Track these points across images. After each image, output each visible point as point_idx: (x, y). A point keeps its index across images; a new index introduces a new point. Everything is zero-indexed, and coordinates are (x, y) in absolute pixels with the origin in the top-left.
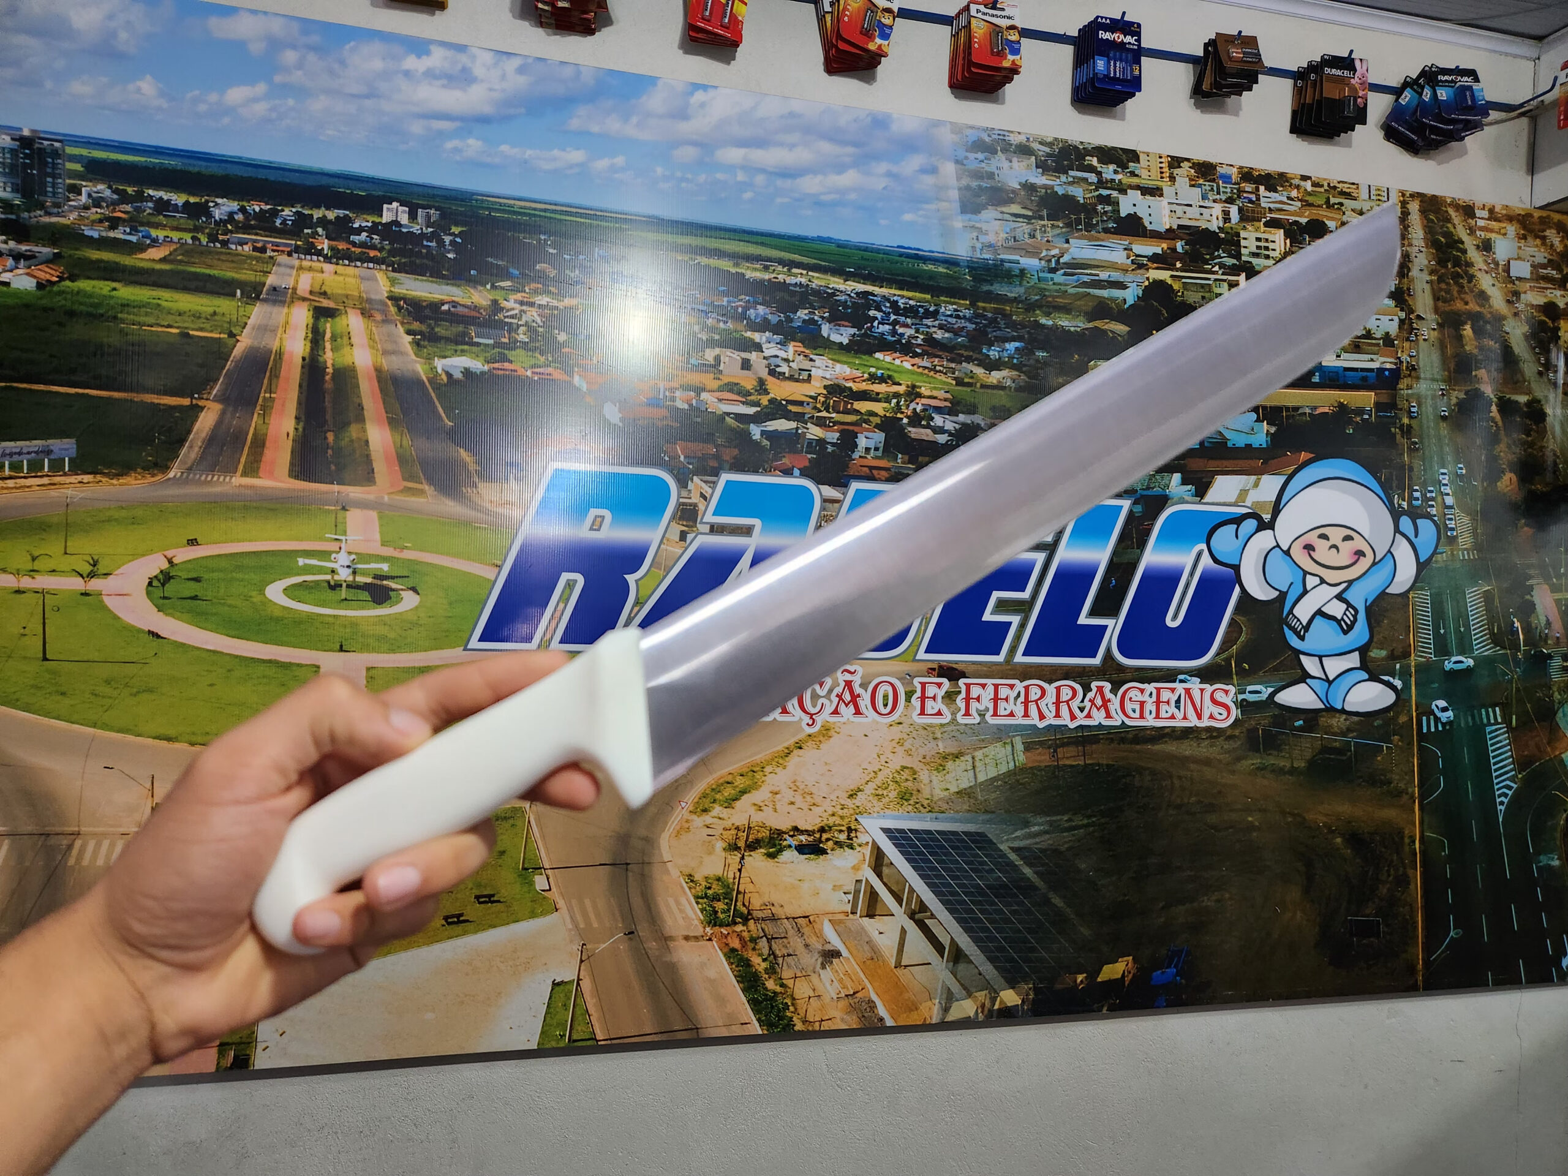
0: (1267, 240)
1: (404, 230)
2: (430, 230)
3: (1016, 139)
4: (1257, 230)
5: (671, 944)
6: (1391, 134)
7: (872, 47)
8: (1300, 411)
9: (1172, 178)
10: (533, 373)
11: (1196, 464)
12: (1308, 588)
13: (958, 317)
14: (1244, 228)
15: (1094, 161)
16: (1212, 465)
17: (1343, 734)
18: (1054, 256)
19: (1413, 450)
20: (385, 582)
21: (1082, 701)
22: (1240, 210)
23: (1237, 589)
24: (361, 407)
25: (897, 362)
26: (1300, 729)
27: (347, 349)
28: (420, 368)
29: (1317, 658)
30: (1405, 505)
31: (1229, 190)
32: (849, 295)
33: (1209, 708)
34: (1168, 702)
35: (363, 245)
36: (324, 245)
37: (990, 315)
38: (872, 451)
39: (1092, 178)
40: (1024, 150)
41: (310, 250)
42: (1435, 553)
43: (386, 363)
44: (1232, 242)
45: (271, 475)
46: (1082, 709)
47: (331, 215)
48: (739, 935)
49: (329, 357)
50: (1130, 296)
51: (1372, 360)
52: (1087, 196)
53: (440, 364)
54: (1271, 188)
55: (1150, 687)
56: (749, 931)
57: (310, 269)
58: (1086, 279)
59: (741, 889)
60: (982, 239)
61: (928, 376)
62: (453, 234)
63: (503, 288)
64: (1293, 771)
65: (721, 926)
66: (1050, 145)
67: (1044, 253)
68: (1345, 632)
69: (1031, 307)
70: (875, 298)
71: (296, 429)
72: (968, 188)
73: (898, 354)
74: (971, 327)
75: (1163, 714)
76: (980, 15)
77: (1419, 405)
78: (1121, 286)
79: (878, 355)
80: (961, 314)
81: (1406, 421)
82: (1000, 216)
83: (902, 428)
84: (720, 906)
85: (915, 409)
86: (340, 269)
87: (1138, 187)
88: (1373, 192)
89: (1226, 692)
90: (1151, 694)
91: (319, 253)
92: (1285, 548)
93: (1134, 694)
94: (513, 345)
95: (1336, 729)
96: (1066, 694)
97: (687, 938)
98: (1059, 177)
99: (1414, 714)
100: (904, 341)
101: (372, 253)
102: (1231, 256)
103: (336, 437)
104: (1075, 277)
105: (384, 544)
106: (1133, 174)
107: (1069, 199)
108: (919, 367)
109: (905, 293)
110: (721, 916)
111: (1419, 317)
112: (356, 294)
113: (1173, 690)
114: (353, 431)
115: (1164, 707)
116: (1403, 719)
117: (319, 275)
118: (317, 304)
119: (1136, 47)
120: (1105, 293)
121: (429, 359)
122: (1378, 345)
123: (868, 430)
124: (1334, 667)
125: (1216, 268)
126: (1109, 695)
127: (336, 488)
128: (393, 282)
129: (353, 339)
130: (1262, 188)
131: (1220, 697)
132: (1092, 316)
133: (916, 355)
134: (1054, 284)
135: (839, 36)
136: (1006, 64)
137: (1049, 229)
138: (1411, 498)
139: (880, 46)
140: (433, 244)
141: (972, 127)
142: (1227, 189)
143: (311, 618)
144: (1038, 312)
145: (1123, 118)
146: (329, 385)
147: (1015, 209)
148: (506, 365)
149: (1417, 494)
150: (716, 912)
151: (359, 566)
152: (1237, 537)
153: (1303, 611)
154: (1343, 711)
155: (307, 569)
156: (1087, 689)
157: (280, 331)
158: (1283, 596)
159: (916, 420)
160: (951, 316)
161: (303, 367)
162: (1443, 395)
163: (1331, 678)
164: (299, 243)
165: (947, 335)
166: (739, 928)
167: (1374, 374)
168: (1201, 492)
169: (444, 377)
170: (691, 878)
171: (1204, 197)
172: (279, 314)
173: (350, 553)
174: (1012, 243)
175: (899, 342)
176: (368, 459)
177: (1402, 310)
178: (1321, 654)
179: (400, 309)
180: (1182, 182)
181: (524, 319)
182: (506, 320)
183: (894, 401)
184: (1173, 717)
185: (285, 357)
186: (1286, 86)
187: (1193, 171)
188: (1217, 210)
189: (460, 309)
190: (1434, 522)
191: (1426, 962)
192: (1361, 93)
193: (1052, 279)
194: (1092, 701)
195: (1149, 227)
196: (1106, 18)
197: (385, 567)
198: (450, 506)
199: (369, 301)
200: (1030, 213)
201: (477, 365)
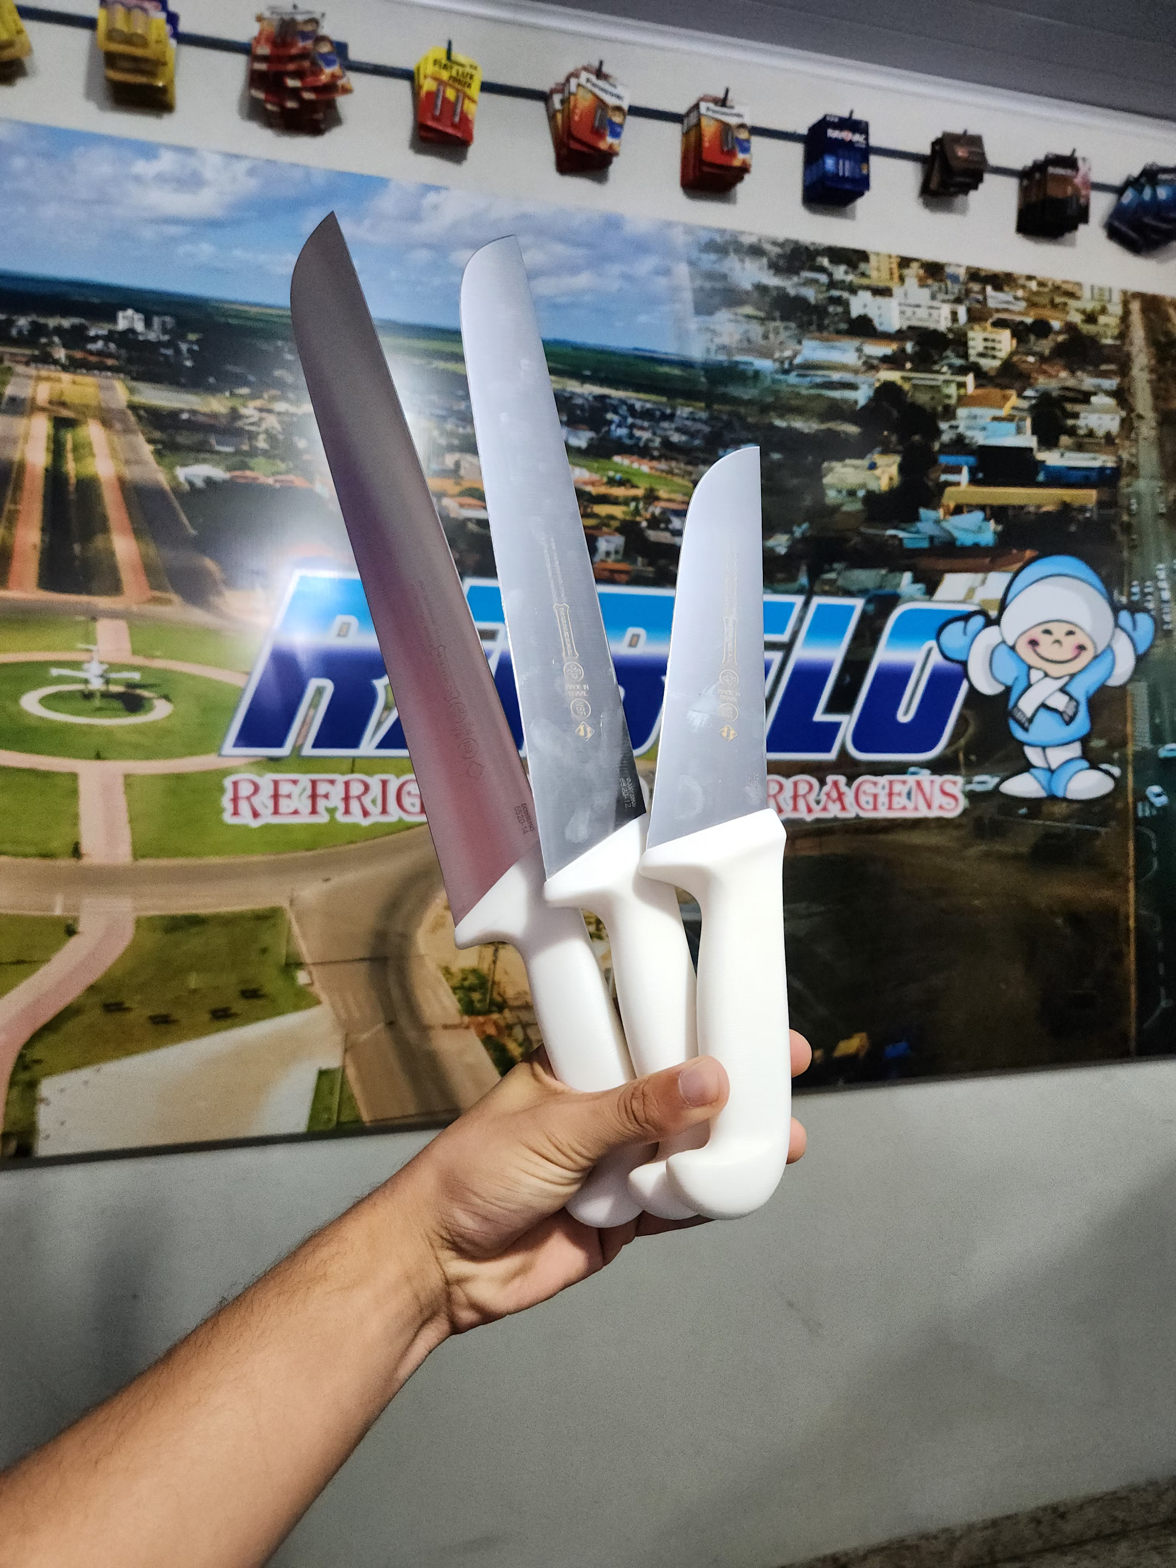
0: (993, 341)
1: (141, 338)
2: (166, 338)
3: (747, 240)
4: (985, 329)
5: (432, 1033)
6: (1114, 232)
7: (603, 146)
8: (1026, 510)
9: (902, 279)
10: (276, 481)
11: (925, 563)
12: (1033, 681)
13: (694, 420)
14: (972, 329)
15: (825, 262)
16: (941, 564)
17: (1065, 819)
18: (787, 358)
19: (1133, 548)
20: (139, 691)
21: (819, 795)
22: (969, 311)
23: (965, 686)
24: (104, 519)
25: (635, 465)
26: (1025, 816)
27: (89, 460)
28: (161, 477)
29: (1039, 750)
30: (1124, 600)
31: (956, 291)
32: (587, 400)
33: (938, 799)
34: (899, 794)
35: (99, 353)
36: (61, 354)
37: (725, 417)
38: (613, 557)
39: (823, 278)
40: (756, 251)
41: (46, 359)
42: (1152, 646)
43: (129, 473)
44: (960, 342)
45: (20, 586)
46: (818, 802)
47: (66, 323)
48: (496, 1024)
49: (71, 467)
50: (862, 396)
51: (1094, 459)
52: (821, 296)
53: (182, 473)
54: (998, 288)
55: (884, 780)
56: (505, 1018)
57: (48, 379)
58: (818, 380)
59: (497, 978)
60: (719, 341)
61: (665, 479)
62: (191, 342)
63: (242, 396)
64: (1017, 857)
65: (479, 1013)
66: (781, 245)
67: (777, 355)
68: (1068, 723)
69: (765, 409)
70: (613, 402)
71: (43, 541)
72: (702, 289)
73: (635, 457)
74: (706, 429)
75: (895, 805)
76: (710, 113)
77: (1139, 503)
78: (852, 387)
79: (617, 459)
80: (697, 417)
81: (1125, 518)
82: (732, 317)
83: (641, 531)
84: (476, 996)
85: (653, 515)
86: (79, 378)
87: (867, 288)
88: (1096, 291)
89: (955, 783)
90: (883, 788)
91: (56, 362)
92: (1011, 643)
93: (868, 788)
94: (253, 452)
95: (1058, 816)
96: (803, 789)
97: (446, 1027)
98: (790, 279)
99: (1130, 799)
100: (642, 444)
101: (110, 362)
102: (958, 356)
103: (83, 549)
104: (809, 379)
105: (135, 652)
106: (863, 275)
107: (800, 302)
108: (656, 469)
109: (642, 396)
110: (478, 1005)
111: (1140, 417)
112: (94, 403)
113: (904, 782)
114: (99, 541)
115: (895, 799)
116: (1119, 805)
117: (57, 386)
118: (56, 415)
119: (864, 146)
120: (837, 394)
121: (171, 468)
122: (1099, 444)
123: (610, 534)
124: (1056, 757)
125: (945, 369)
126: (843, 788)
127: (84, 599)
128: (132, 391)
129: (96, 449)
130: (989, 289)
131: (949, 788)
132: (824, 417)
133: (653, 458)
134: (789, 385)
135: (570, 135)
136: (737, 163)
137: (781, 330)
138: (1130, 594)
139: (611, 146)
140: (169, 352)
141: (705, 228)
142: (955, 289)
143: (66, 728)
144: (772, 414)
145: (853, 217)
146: (73, 497)
147: (749, 310)
148: (248, 473)
149: (1135, 590)
150: (471, 1002)
151: (113, 675)
152: (965, 633)
153: (1027, 705)
154: (1065, 799)
155: (60, 680)
156: (822, 783)
157: (21, 441)
158: (1008, 690)
159: (655, 523)
160: (687, 419)
161: (46, 477)
162: (1161, 493)
163: (1053, 767)
164: (37, 353)
165: (684, 438)
166: (495, 1016)
167: (1094, 474)
168: (931, 590)
169: (187, 487)
170: (447, 971)
171: (933, 297)
172: (19, 425)
173: (101, 663)
174: (745, 344)
175: (637, 445)
176: (114, 570)
177: (1123, 409)
178: (1043, 744)
179: (140, 418)
180: (912, 282)
181: (264, 426)
182: (248, 428)
183: (633, 505)
184: (904, 808)
185: (29, 468)
186: (1011, 186)
187: (921, 272)
188: (946, 310)
189: (201, 419)
190: (1152, 616)
191: (1139, 1031)
192: (1083, 192)
193: (786, 381)
194: (828, 795)
195: (880, 328)
196: (835, 116)
197: (136, 676)
198: (197, 615)
199: (109, 410)
200: (762, 314)
201: (218, 473)
